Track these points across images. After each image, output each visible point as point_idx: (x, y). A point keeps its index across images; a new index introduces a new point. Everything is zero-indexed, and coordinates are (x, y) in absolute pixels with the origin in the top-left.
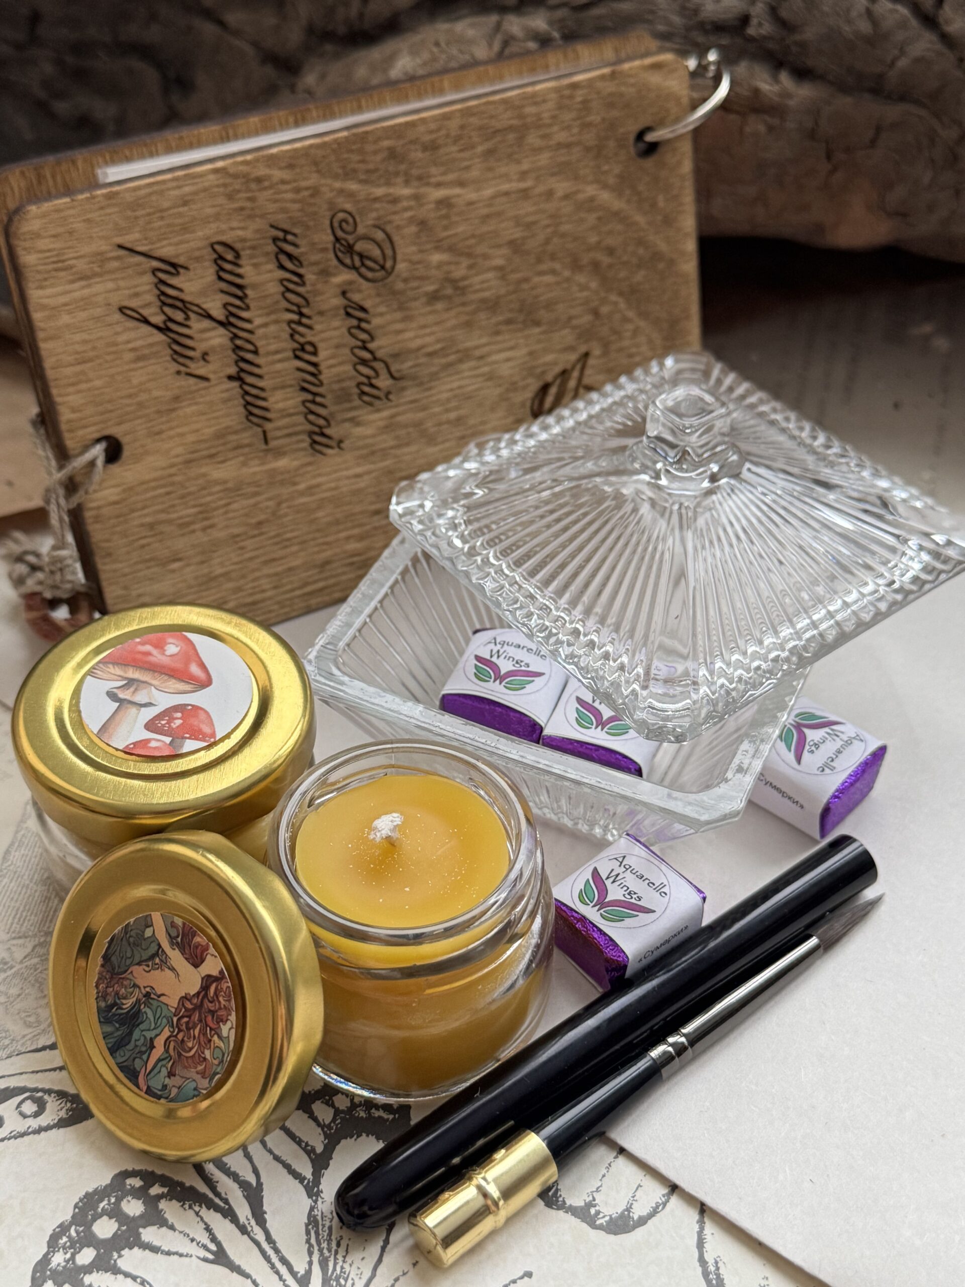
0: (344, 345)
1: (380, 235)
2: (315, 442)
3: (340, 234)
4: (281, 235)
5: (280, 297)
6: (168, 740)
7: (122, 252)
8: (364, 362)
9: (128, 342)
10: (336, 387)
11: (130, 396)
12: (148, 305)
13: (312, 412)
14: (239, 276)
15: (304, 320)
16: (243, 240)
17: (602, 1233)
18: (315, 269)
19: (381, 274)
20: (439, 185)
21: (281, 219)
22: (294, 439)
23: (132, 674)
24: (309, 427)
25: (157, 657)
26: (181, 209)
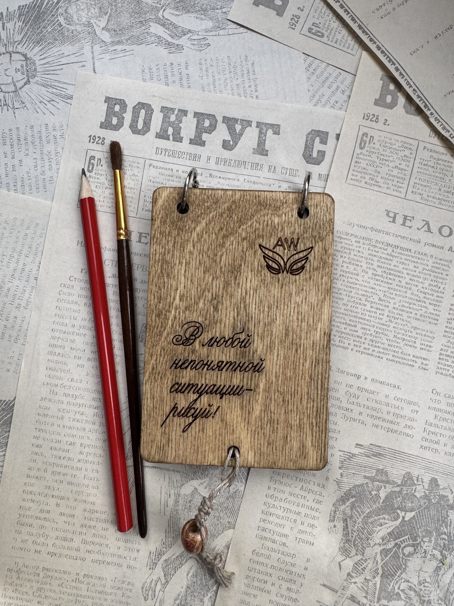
0: (223, 349)
1: (186, 326)
2: (258, 370)
3: (181, 342)
4: (175, 365)
5: (197, 371)
7: (164, 426)
8: (232, 343)
9: (196, 433)
10: (238, 356)
11: (216, 437)
12: (185, 422)
13: (245, 369)
14: (185, 385)
15: (209, 364)
16: (172, 379)
18: (191, 355)
19: (201, 329)
20: (174, 299)
21: (169, 364)
22: (253, 378)
24: (251, 371)
26: (155, 400)
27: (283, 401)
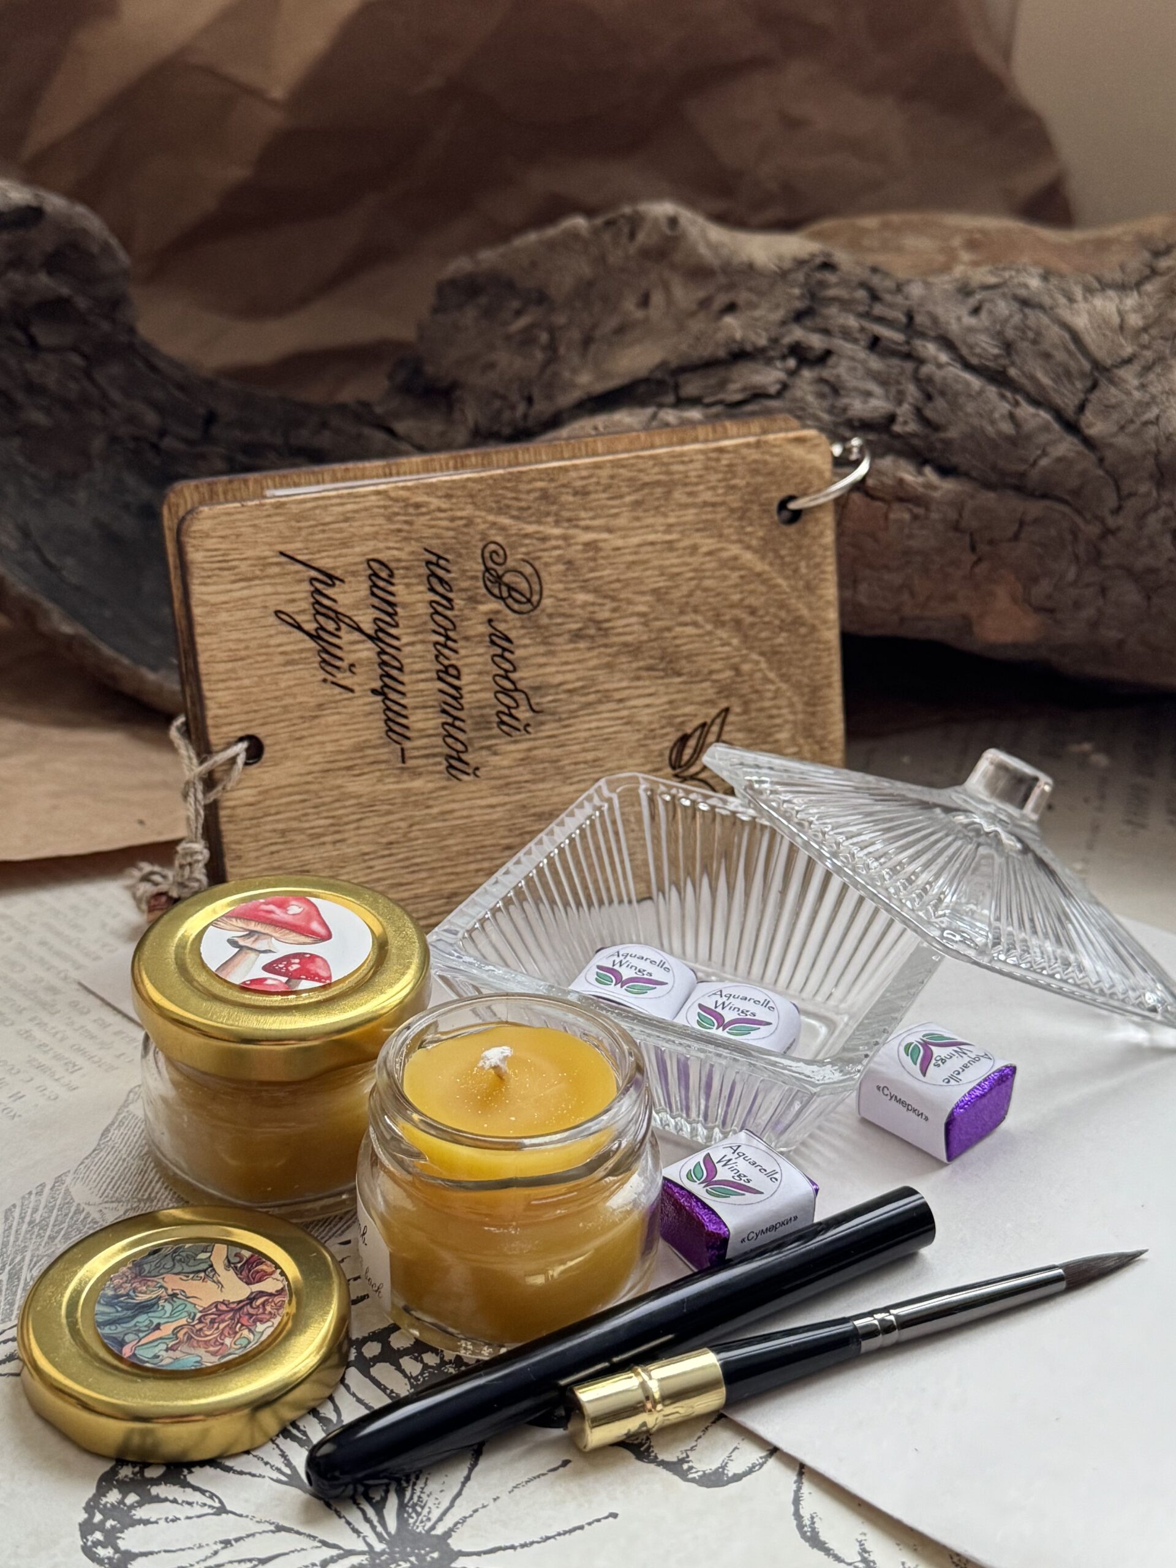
0: (487, 673)
1: (528, 570)
2: (451, 766)
3: (490, 564)
4: (434, 559)
5: (428, 618)
6: (284, 979)
7: (283, 559)
8: (505, 691)
9: (280, 645)
10: (476, 713)
11: (276, 698)
12: (303, 612)
13: (450, 736)
14: (392, 594)
15: (450, 643)
16: (399, 560)
17: (694, 1485)
18: (464, 595)
19: (528, 607)
20: (587, 528)
21: (435, 544)
22: (431, 761)
23: (253, 926)
24: (447, 751)
25: (279, 914)
26: (342, 525)
27: (391, 843)
